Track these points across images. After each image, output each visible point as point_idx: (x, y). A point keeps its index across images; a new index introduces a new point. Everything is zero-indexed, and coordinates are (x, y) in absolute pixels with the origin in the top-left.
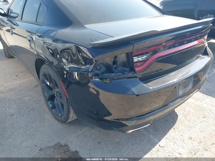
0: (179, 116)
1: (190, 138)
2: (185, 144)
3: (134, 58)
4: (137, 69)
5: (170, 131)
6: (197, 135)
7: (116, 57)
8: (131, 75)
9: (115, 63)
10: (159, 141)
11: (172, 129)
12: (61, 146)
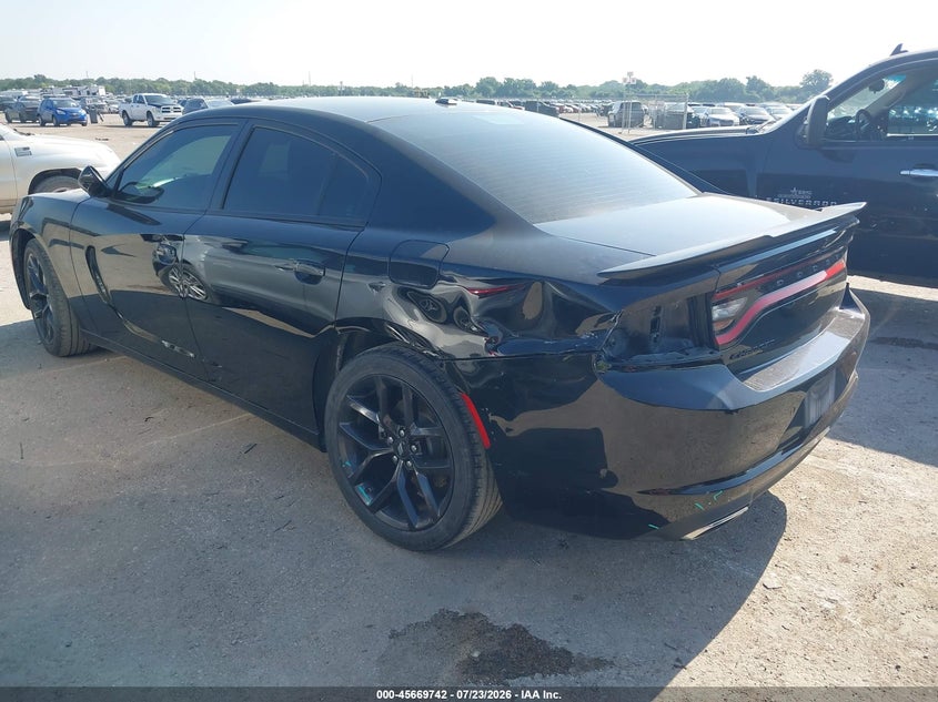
0: (787, 506)
1: (846, 560)
2: (835, 577)
3: (715, 308)
4: (720, 339)
5: (779, 547)
6: (860, 549)
7: (658, 310)
8: (706, 355)
9: (654, 324)
10: (760, 574)
11: (782, 541)
12: (456, 618)
